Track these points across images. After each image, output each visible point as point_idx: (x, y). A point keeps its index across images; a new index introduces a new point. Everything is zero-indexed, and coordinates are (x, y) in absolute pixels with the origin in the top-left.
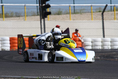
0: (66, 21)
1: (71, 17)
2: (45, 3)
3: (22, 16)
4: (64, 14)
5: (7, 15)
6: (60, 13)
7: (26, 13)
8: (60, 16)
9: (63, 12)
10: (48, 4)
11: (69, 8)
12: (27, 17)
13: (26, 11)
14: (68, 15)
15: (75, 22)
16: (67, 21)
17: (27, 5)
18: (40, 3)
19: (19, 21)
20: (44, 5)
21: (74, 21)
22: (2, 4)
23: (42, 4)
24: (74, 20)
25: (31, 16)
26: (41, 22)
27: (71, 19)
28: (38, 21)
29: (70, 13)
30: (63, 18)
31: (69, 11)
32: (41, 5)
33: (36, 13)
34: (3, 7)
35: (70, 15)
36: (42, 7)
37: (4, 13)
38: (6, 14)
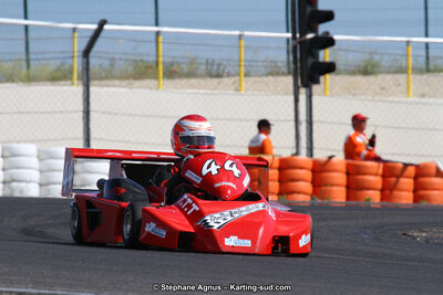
0: (390, 99)
1: (412, 86)
2: (314, 30)
3: (229, 75)
4: (388, 73)
5: (174, 68)
6: (373, 67)
7: (242, 63)
8: (371, 78)
9: (384, 63)
10: (327, 33)
11: (407, 50)
12: (248, 79)
13: (243, 58)
14: (401, 78)
15: (424, 104)
16: (396, 99)
17: (246, 33)
18: (297, 30)
19: (216, 92)
20: (310, 36)
21: (424, 100)
22: (156, 29)
23: (303, 34)
24: (423, 96)
25: (260, 76)
26: (297, 100)
27: (411, 92)
28: (285, 98)
29: (410, 71)
30: (383, 88)
31: (407, 60)
32: (298, 35)
33: (280, 65)
34: (161, 39)
35: (408, 78)
36: (303, 43)
37: (161, 59)
38: (172, 64)
